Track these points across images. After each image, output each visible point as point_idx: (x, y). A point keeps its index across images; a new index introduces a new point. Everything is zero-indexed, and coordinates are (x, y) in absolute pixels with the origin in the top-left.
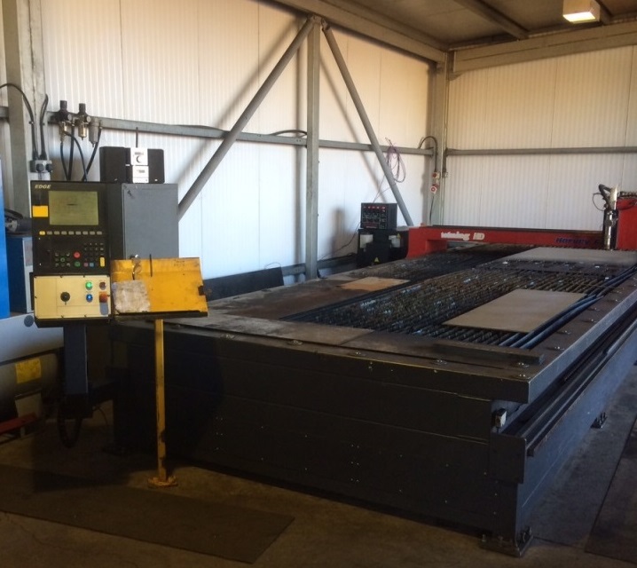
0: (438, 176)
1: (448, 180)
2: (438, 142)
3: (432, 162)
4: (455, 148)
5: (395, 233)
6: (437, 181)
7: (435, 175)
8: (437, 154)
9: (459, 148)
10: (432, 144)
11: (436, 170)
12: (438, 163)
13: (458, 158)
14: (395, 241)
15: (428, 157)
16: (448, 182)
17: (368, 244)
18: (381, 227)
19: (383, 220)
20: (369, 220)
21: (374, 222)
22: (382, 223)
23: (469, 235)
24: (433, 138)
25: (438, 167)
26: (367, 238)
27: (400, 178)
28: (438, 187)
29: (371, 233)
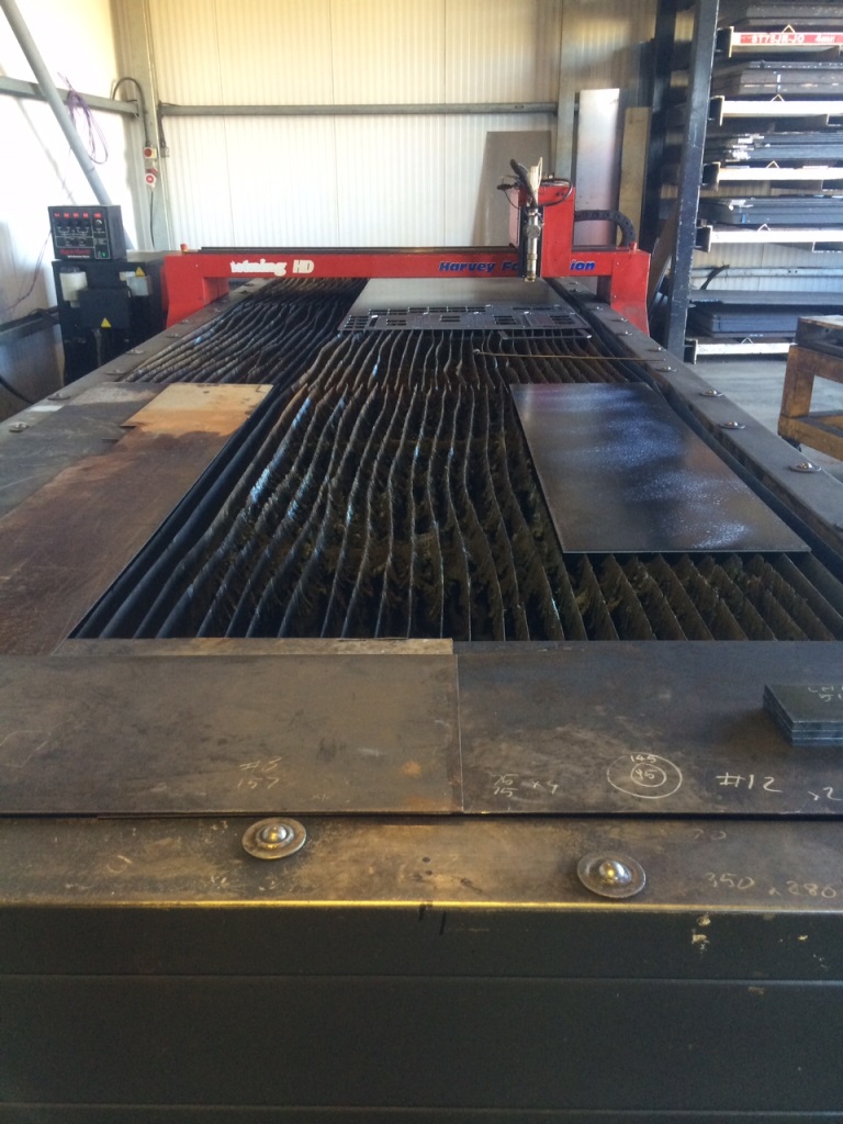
0: (154, 155)
1: (169, 160)
2: (144, 88)
3: (137, 128)
4: (172, 102)
5: (132, 267)
6: (154, 164)
7: (148, 153)
8: (145, 112)
9: (179, 103)
10: (135, 95)
11: (147, 143)
12: (150, 129)
13: (181, 121)
14: (136, 283)
15: (129, 117)
16: (173, 166)
17: (80, 293)
18: (100, 256)
19: (101, 241)
20: (72, 242)
21: (82, 246)
22: (101, 248)
23: (284, 265)
24: (134, 81)
25: (151, 139)
26: (76, 280)
27: (100, 156)
28: (157, 174)
29: (82, 269)
